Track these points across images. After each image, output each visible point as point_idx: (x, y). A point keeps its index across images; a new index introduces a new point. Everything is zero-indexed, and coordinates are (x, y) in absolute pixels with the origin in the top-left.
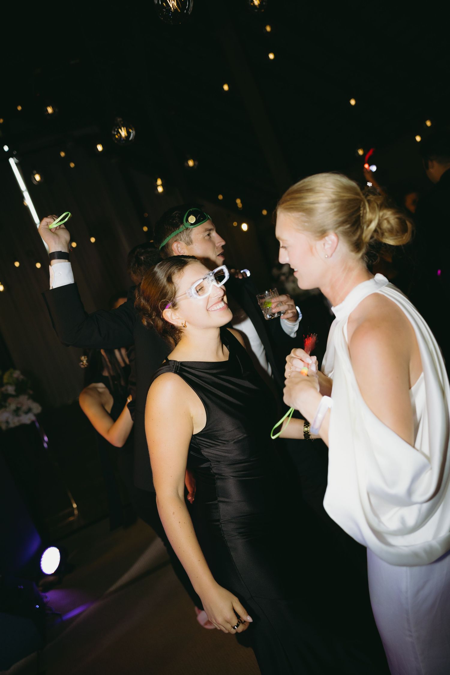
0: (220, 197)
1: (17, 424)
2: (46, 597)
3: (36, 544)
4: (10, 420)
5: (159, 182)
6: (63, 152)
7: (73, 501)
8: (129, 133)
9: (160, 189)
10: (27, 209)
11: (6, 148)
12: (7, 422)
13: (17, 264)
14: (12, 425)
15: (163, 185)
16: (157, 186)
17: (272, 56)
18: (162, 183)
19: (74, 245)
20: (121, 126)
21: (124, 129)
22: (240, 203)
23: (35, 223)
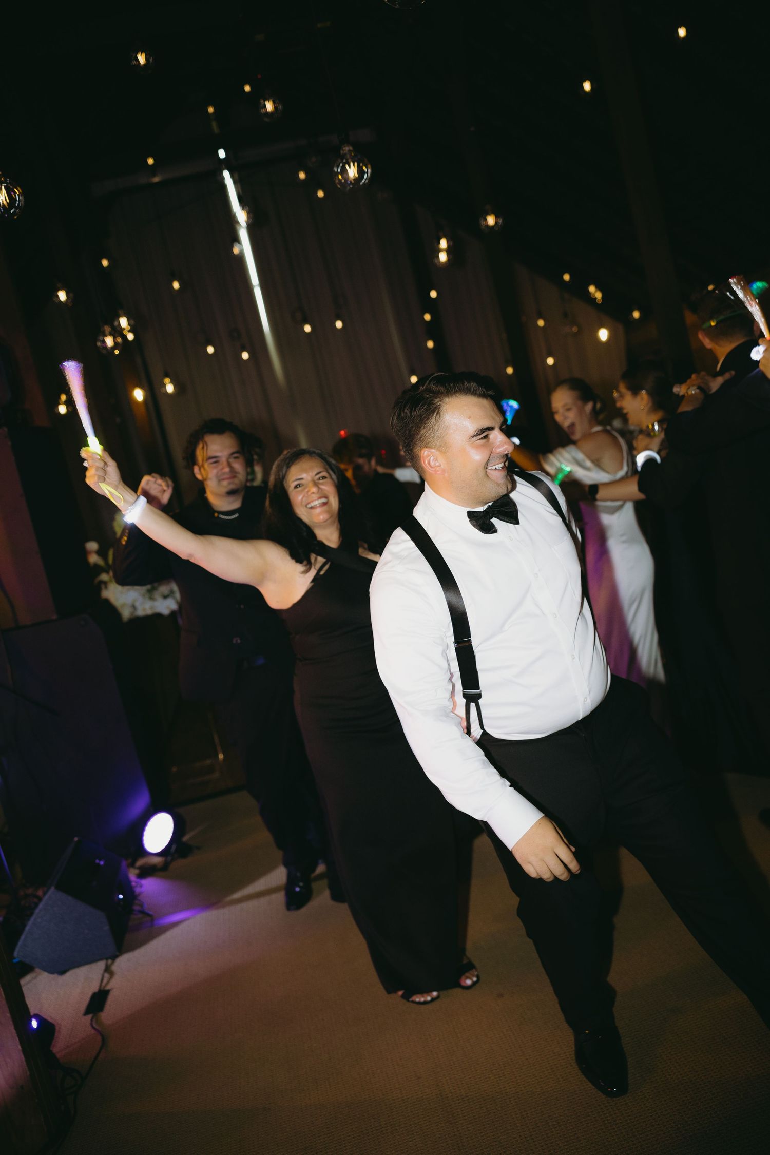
0: (567, 277)
1: (149, 612)
2: (141, 886)
3: (142, 801)
4: (137, 604)
5: (443, 244)
6: (303, 171)
7: (219, 748)
8: (361, 172)
9: (443, 257)
10: (241, 258)
11: (222, 154)
12: (134, 607)
13: (210, 350)
14: (140, 613)
15: (449, 251)
16: (440, 250)
17: (682, 32)
18: (448, 246)
19: (308, 328)
20: (350, 160)
21: (354, 165)
22: (596, 292)
23: (252, 283)
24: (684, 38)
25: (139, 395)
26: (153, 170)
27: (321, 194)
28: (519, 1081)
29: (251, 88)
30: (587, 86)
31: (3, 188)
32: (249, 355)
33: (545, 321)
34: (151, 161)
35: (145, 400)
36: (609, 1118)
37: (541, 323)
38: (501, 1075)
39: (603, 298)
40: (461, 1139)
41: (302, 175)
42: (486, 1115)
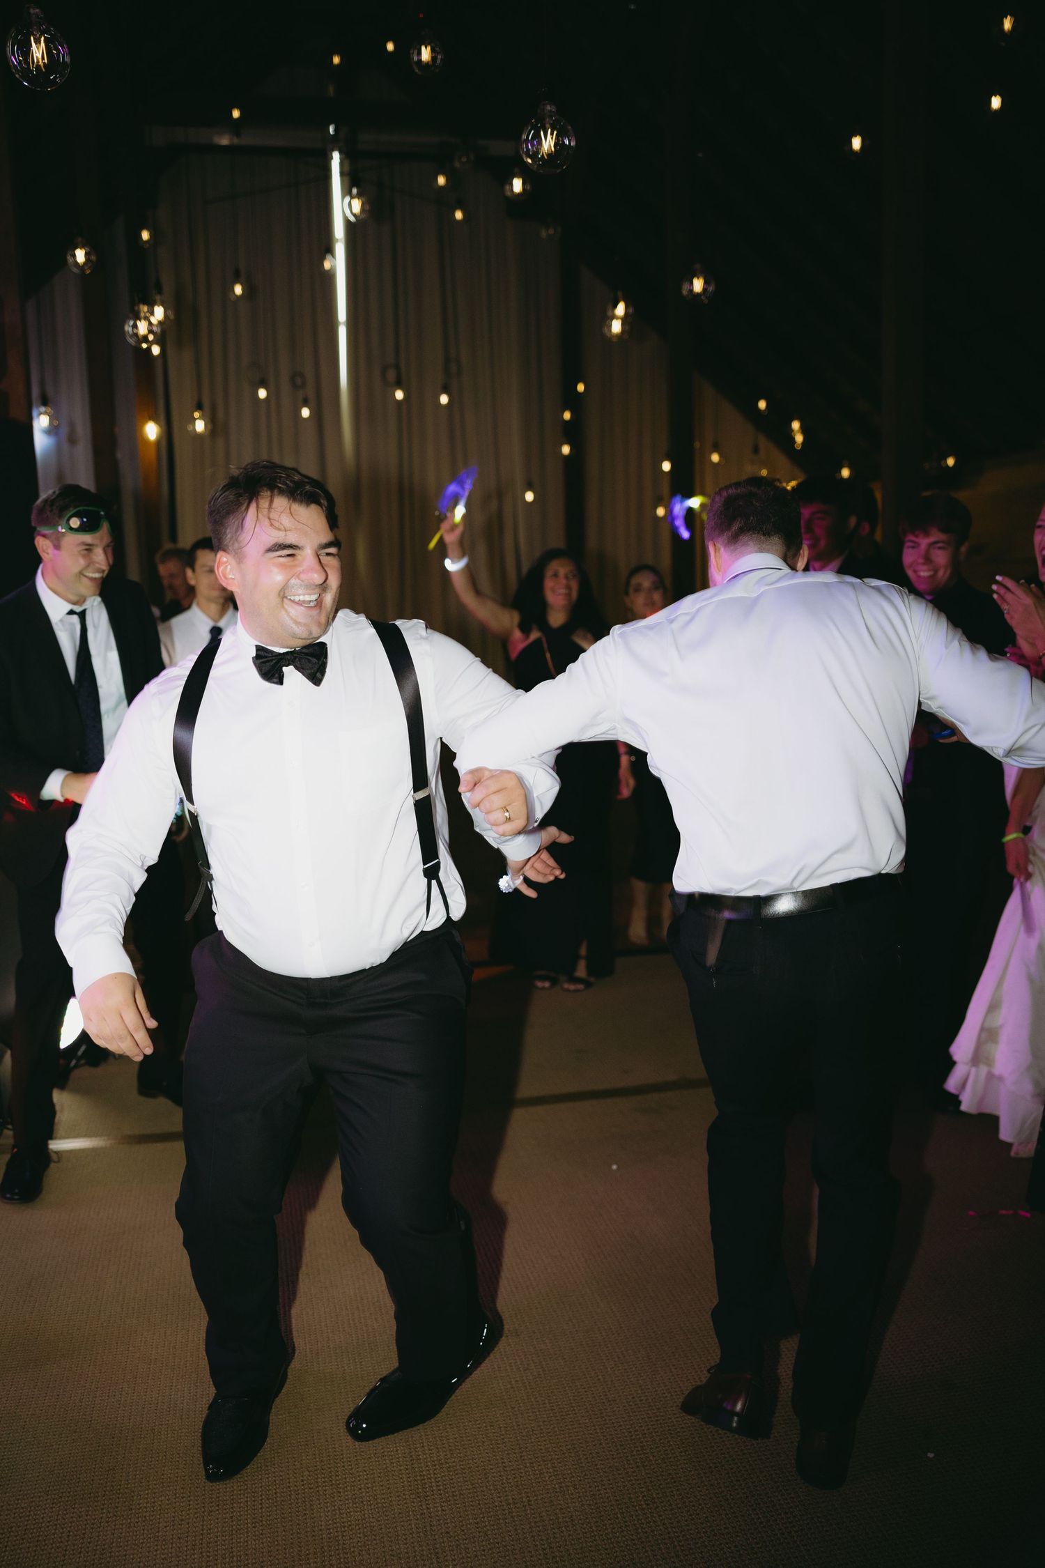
0: (762, 405)
5: (620, 309)
6: (444, 175)
8: (560, 146)
9: (616, 327)
10: (329, 277)
11: (332, 130)
13: (262, 393)
15: (625, 320)
16: (614, 317)
17: (996, 102)
18: (626, 313)
19: (399, 395)
20: (548, 126)
21: (552, 134)
22: (798, 432)
23: (337, 317)
24: (996, 111)
25: (152, 431)
26: (236, 127)
27: (459, 215)
28: (524, 1454)
29: (395, 48)
30: (856, 143)
31: (43, 39)
32: (310, 414)
33: (721, 456)
34: (236, 114)
35: (158, 441)
36: (645, 1526)
37: (715, 458)
38: (499, 1442)
39: (803, 443)
40: (431, 1521)
41: (441, 180)
42: (470, 1493)
